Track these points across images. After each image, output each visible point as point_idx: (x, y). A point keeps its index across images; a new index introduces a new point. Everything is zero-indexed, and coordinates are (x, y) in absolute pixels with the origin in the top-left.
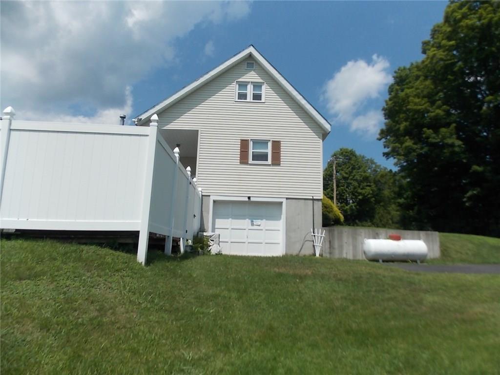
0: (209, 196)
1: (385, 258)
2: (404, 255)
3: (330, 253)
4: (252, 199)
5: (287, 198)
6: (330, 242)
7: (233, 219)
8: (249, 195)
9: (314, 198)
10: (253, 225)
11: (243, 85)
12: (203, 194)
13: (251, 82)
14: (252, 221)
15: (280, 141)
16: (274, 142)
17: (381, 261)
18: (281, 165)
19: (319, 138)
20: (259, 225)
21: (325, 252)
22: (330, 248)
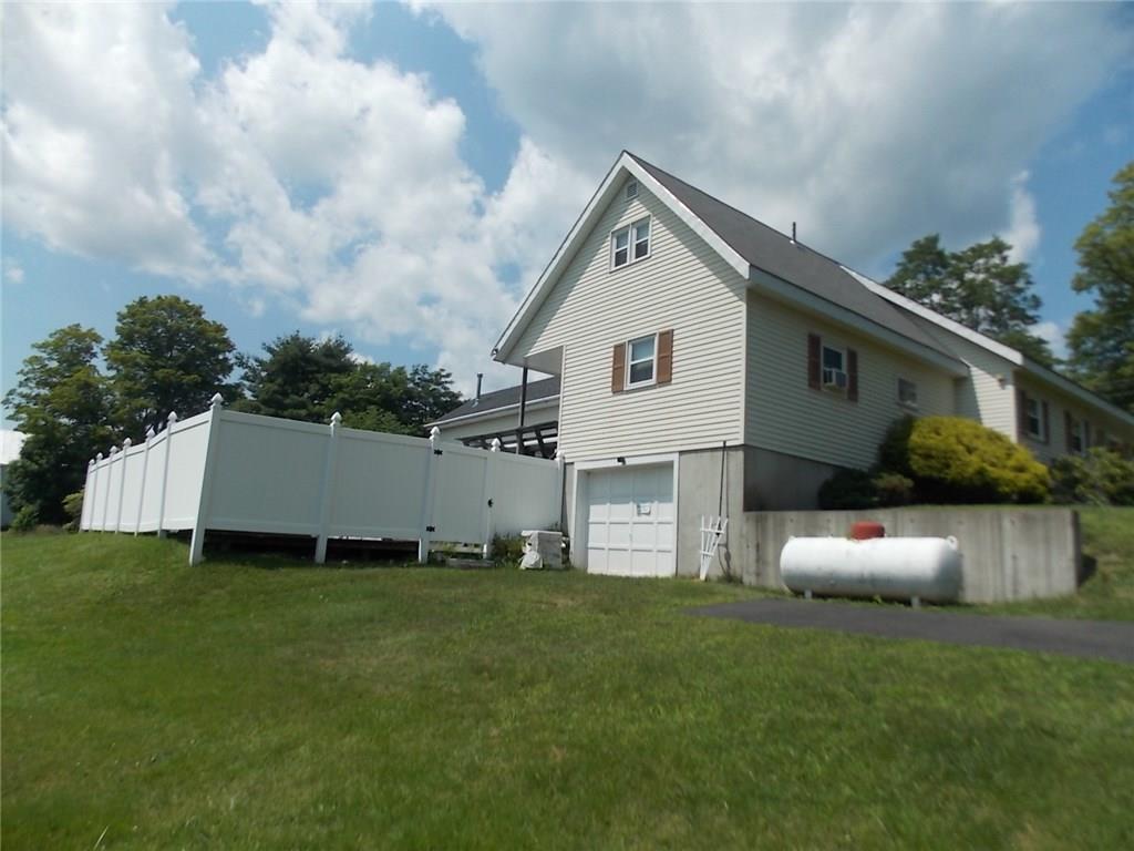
0: (572, 463)
1: (818, 588)
2: (861, 580)
3: (758, 575)
4: (629, 462)
5: (681, 453)
6: (758, 546)
7: (611, 503)
8: (619, 455)
9: (728, 444)
10: (639, 514)
11: (621, 237)
12: (567, 461)
13: (633, 224)
14: (638, 507)
15: (673, 330)
16: (661, 335)
17: (808, 594)
18: (673, 382)
19: (741, 300)
20: (649, 514)
21: (748, 572)
22: (758, 561)
